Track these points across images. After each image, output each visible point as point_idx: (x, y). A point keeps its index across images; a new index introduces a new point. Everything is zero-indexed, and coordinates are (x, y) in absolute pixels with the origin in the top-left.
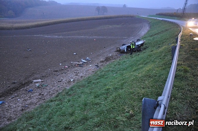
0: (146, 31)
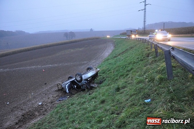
0: (110, 51)
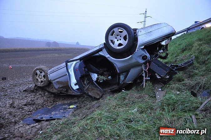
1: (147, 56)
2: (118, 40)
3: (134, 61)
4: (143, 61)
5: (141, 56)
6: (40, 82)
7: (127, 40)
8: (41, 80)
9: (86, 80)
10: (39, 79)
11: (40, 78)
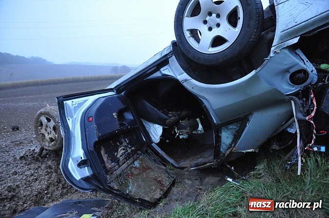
1: (309, 70)
2: (210, 29)
3: (262, 88)
4: (294, 89)
5: (287, 71)
6: (49, 140)
7: (240, 23)
8: (51, 136)
9: (125, 144)
10: (46, 135)
11: (48, 133)
